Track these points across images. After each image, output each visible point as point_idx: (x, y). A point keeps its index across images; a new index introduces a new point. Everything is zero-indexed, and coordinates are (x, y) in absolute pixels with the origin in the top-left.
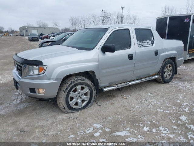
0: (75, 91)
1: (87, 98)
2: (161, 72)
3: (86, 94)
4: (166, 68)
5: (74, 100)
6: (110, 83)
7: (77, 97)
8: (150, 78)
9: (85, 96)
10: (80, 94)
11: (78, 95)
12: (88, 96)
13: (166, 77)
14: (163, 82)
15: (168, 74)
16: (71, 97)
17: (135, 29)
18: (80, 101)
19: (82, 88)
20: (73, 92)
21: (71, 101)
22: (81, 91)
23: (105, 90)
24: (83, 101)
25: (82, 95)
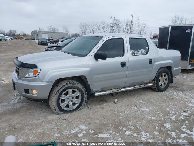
0: (66, 94)
1: (78, 101)
2: (156, 80)
3: (77, 97)
4: (161, 77)
5: (65, 102)
6: (102, 88)
7: (68, 100)
8: (143, 86)
9: (76, 99)
10: (72, 97)
11: (70, 98)
12: (80, 100)
13: (161, 85)
14: (158, 90)
15: (163, 82)
16: (62, 99)
17: (130, 38)
18: (71, 104)
19: (74, 92)
20: (64, 94)
21: (62, 103)
22: (72, 94)
23: (96, 94)
24: (74, 104)
25: (73, 98)
